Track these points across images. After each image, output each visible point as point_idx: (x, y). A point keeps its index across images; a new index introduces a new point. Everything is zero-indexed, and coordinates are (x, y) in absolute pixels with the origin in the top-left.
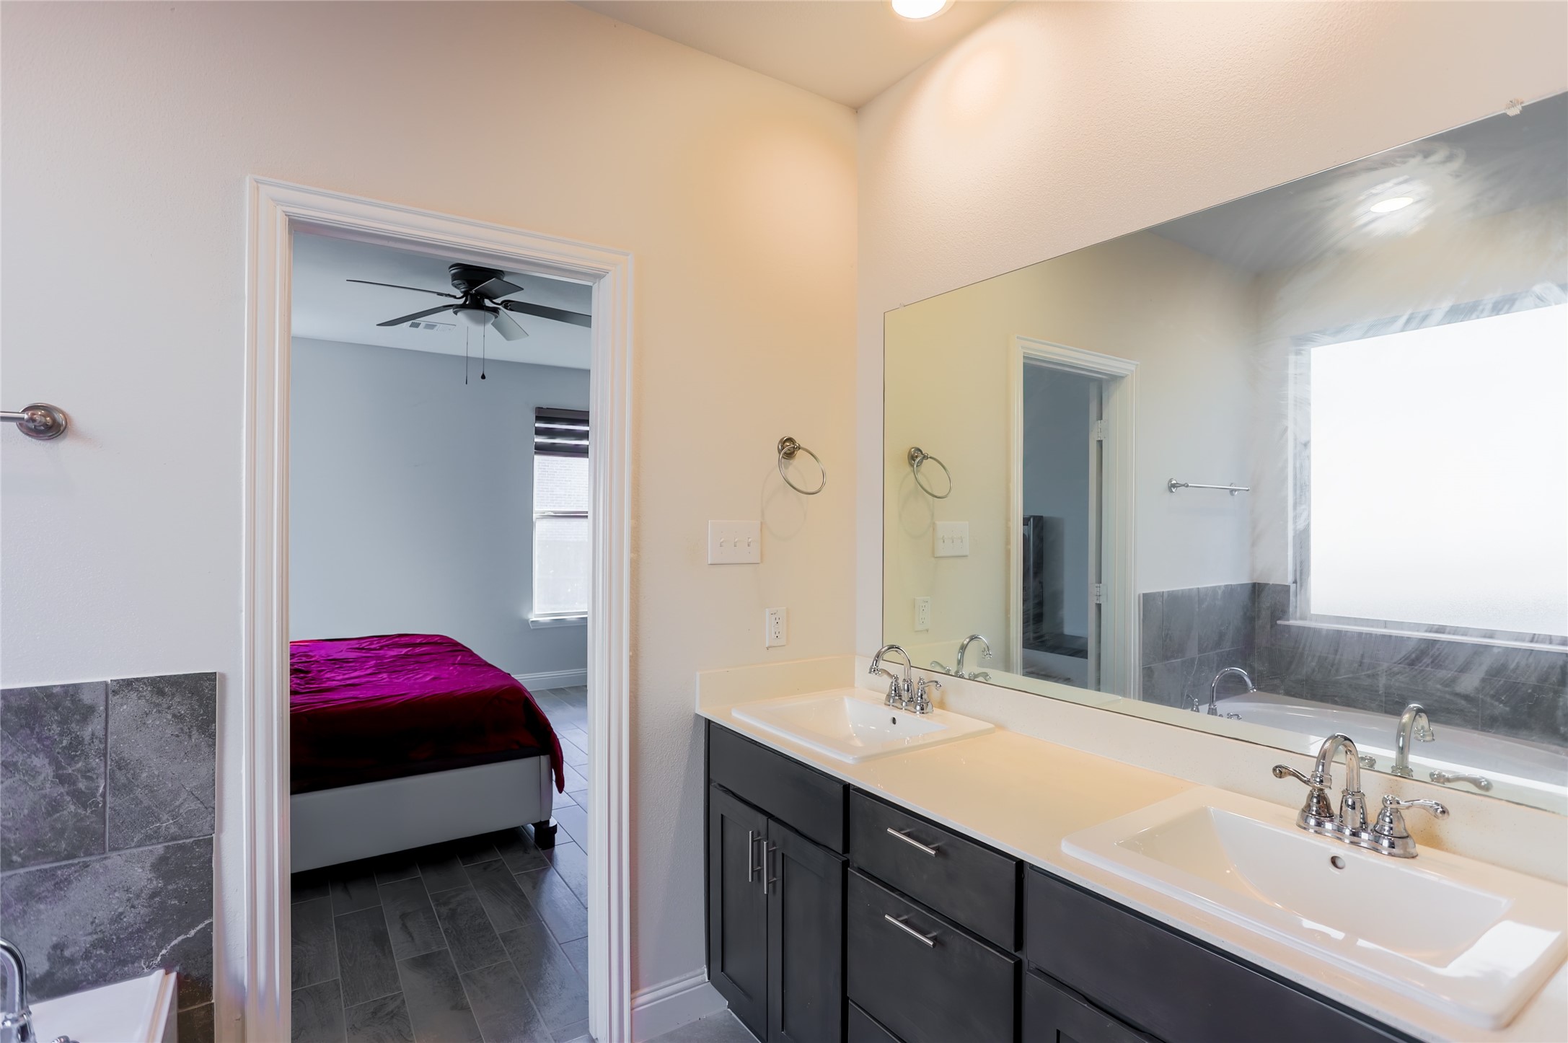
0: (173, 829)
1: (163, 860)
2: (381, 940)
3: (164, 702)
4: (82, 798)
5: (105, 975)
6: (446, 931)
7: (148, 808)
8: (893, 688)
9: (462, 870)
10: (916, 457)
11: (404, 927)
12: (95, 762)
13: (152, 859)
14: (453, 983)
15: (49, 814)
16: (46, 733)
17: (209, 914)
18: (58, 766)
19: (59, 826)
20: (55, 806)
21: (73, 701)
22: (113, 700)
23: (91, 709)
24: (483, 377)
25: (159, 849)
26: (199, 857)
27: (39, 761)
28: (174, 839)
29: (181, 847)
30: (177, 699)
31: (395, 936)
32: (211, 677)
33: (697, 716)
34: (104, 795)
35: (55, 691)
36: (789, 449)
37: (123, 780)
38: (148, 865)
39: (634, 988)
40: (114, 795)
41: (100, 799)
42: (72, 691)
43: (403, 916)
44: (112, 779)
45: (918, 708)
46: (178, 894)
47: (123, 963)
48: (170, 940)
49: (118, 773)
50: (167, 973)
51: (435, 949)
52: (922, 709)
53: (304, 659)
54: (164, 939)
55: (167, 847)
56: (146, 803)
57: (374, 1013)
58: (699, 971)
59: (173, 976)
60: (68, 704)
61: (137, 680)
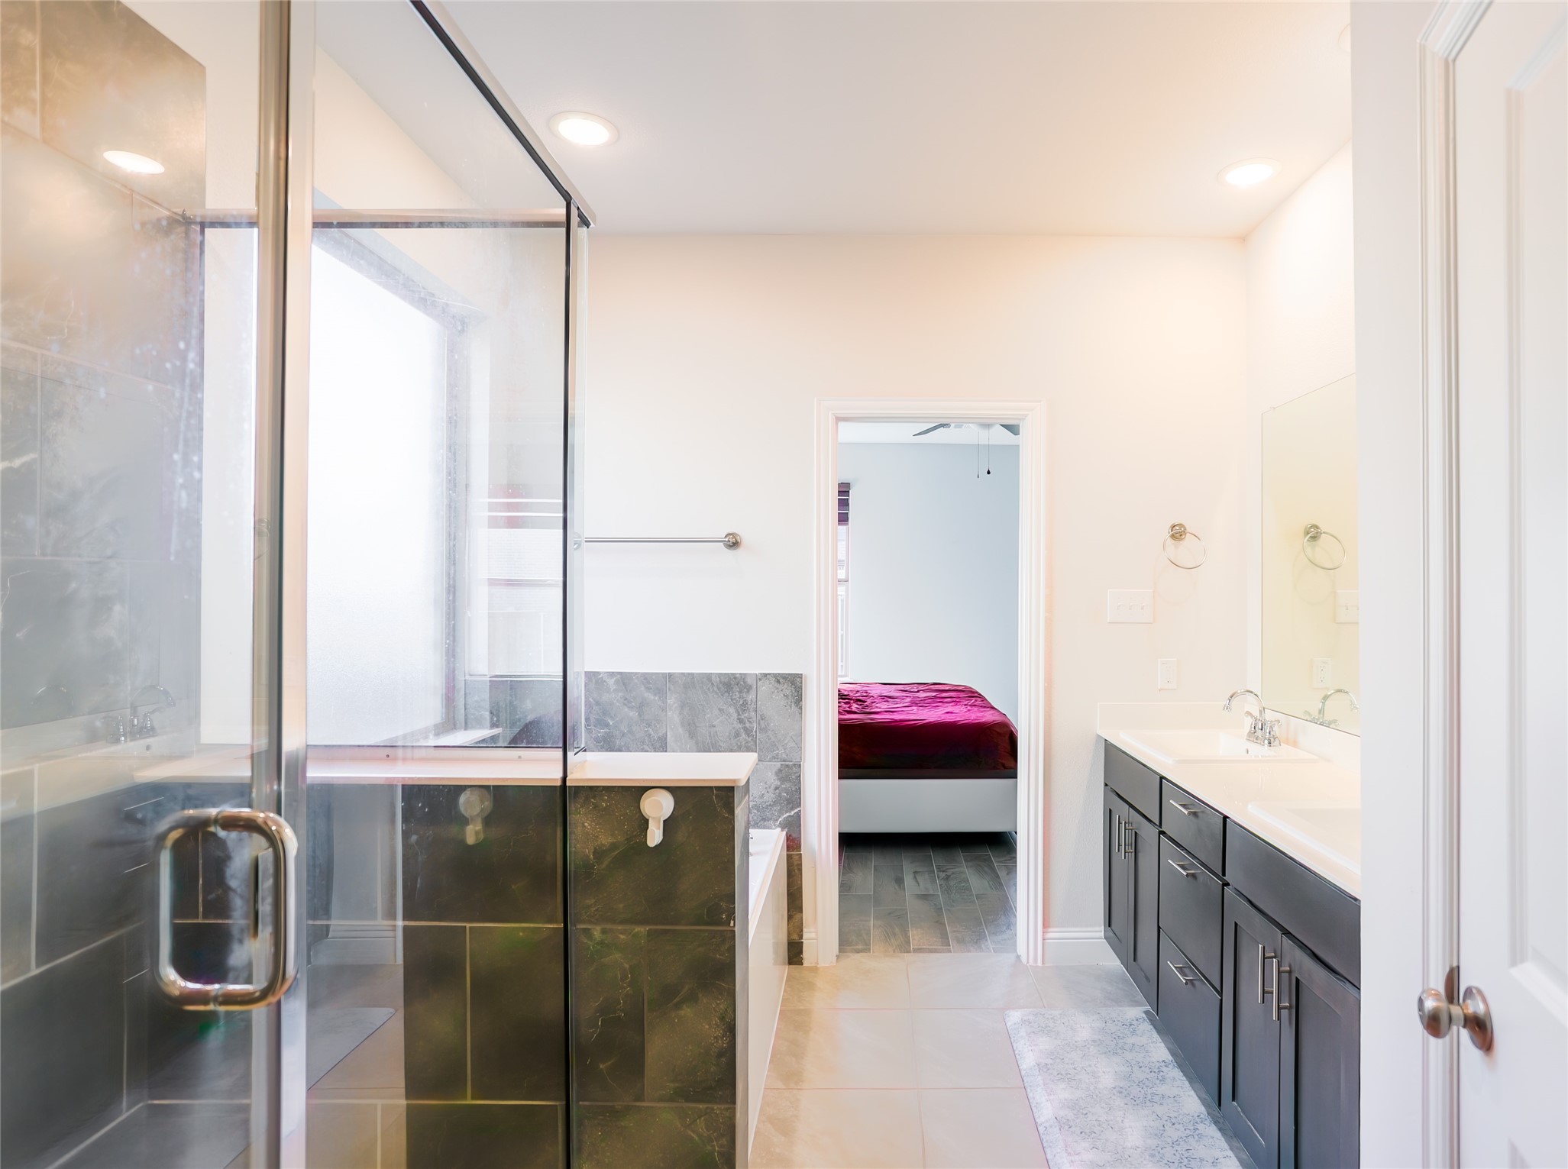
0: (784, 756)
1: (780, 771)
2: (900, 881)
3: (780, 687)
4: (748, 731)
5: (757, 824)
6: (940, 885)
7: (774, 742)
8: (1253, 726)
9: (961, 855)
10: (1313, 534)
11: (915, 877)
12: (753, 714)
13: (775, 769)
14: (939, 910)
15: (736, 737)
16: (734, 697)
17: (799, 805)
18: (739, 715)
19: (739, 744)
20: (737, 735)
21: (744, 682)
22: (760, 683)
23: (750, 687)
24: (989, 473)
25: (778, 765)
26: (795, 773)
27: (732, 710)
28: (784, 761)
29: (787, 766)
30: (786, 686)
31: (908, 880)
32: (800, 676)
33: (1099, 736)
34: (756, 732)
35: (737, 676)
36: (1178, 533)
37: (763, 726)
38: (774, 772)
39: (1046, 925)
40: (760, 733)
41: (754, 734)
42: (743, 676)
43: (915, 873)
44: (759, 724)
45: (1266, 742)
46: (786, 791)
47: (764, 819)
48: (783, 814)
49: (762, 722)
50: (782, 831)
51: (931, 892)
52: (1270, 743)
53: (865, 694)
54: (781, 813)
55: (782, 765)
56: (773, 739)
57: (890, 914)
58: (1097, 929)
59: (784, 833)
60: (742, 683)
61: (769, 674)
